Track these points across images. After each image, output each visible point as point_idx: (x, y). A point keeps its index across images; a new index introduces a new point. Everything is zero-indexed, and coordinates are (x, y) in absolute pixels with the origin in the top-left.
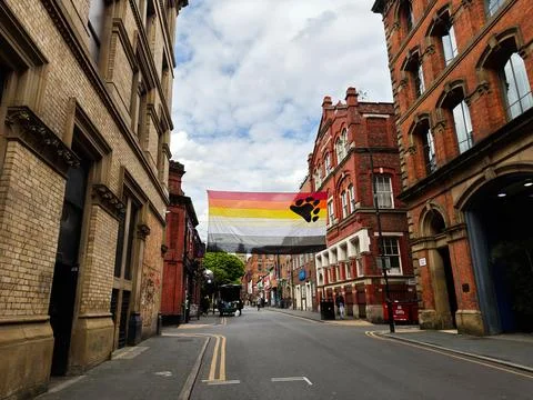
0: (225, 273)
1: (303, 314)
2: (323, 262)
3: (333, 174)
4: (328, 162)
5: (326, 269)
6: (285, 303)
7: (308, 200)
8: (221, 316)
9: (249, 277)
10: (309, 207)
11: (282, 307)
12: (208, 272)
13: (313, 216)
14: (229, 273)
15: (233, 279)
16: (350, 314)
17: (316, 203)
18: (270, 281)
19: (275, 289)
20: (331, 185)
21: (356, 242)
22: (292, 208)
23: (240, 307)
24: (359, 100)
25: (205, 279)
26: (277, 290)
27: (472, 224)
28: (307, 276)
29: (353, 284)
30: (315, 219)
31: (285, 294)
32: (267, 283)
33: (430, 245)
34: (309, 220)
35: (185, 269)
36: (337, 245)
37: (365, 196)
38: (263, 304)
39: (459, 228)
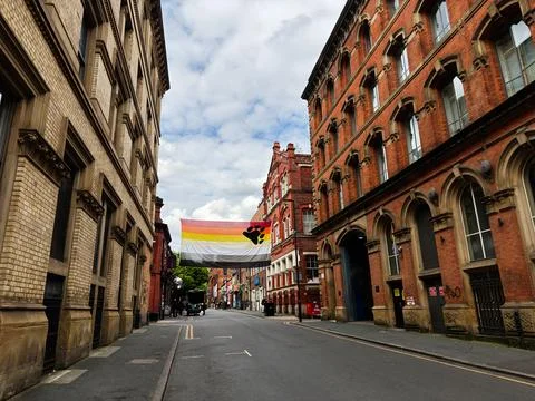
0: (192, 280)
1: (257, 313)
2: (271, 272)
3: (279, 204)
4: (276, 194)
5: (273, 277)
6: (245, 305)
7: (257, 227)
8: (188, 315)
9: (214, 281)
10: (257, 233)
11: (242, 309)
12: (178, 279)
13: (259, 239)
14: (195, 278)
15: (199, 284)
16: (287, 312)
17: (262, 230)
18: (233, 285)
19: (236, 293)
20: (277, 212)
21: (291, 258)
22: (245, 234)
23: (204, 308)
24: (296, 152)
25: (176, 285)
26: (238, 294)
27: (343, 255)
28: (260, 283)
29: (288, 289)
30: (261, 242)
31: (244, 297)
32: (230, 288)
33: (327, 265)
34: (256, 243)
35: (162, 279)
36: (280, 259)
37: (297, 225)
38: (226, 306)
39: (338, 256)
